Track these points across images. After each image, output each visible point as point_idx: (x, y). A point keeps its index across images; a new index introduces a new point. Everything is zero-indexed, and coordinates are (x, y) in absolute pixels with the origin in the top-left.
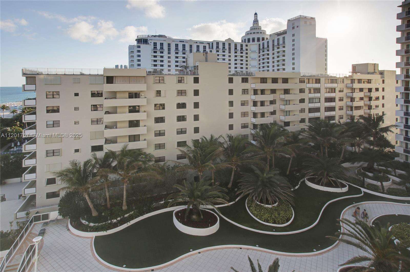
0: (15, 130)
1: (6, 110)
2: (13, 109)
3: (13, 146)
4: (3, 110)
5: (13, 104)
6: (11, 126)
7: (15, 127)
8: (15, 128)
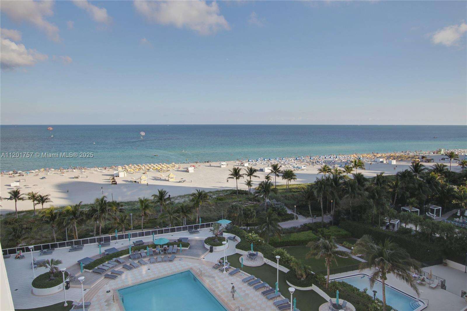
0: (463, 191)
1: (454, 159)
2: (463, 160)
3: (459, 215)
4: (451, 159)
5: (463, 152)
6: (459, 185)
7: (464, 187)
8: (463, 189)
